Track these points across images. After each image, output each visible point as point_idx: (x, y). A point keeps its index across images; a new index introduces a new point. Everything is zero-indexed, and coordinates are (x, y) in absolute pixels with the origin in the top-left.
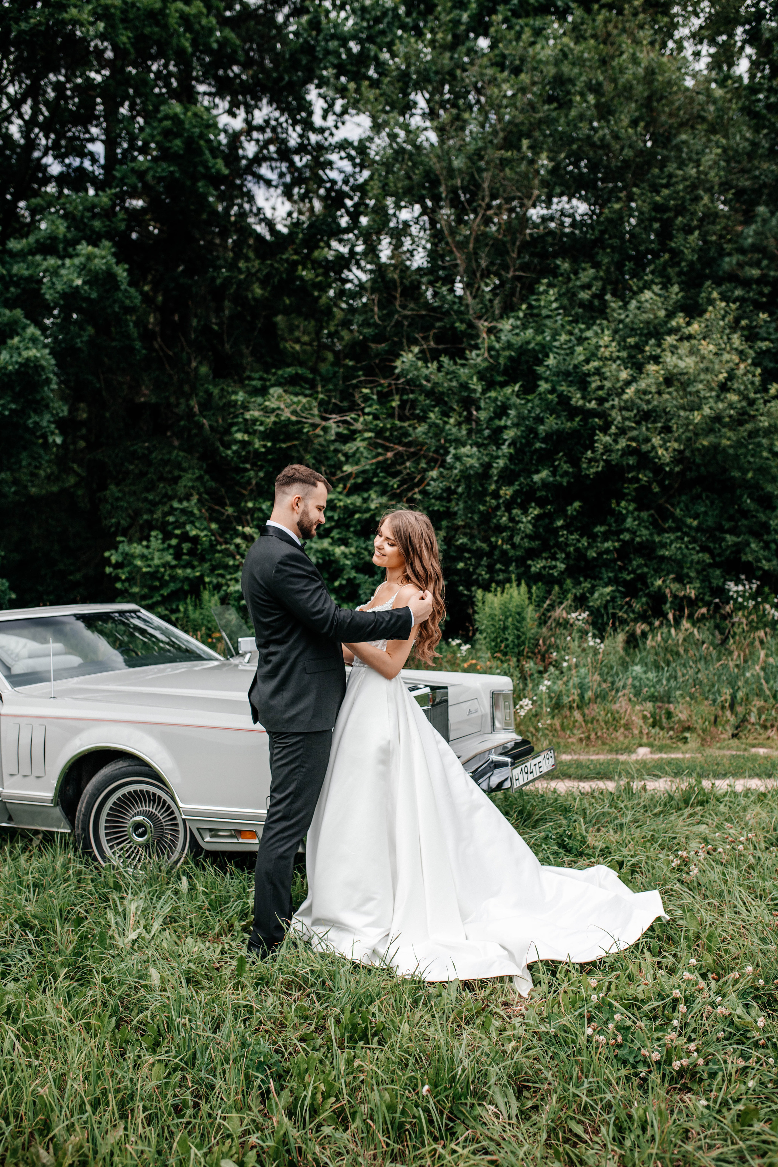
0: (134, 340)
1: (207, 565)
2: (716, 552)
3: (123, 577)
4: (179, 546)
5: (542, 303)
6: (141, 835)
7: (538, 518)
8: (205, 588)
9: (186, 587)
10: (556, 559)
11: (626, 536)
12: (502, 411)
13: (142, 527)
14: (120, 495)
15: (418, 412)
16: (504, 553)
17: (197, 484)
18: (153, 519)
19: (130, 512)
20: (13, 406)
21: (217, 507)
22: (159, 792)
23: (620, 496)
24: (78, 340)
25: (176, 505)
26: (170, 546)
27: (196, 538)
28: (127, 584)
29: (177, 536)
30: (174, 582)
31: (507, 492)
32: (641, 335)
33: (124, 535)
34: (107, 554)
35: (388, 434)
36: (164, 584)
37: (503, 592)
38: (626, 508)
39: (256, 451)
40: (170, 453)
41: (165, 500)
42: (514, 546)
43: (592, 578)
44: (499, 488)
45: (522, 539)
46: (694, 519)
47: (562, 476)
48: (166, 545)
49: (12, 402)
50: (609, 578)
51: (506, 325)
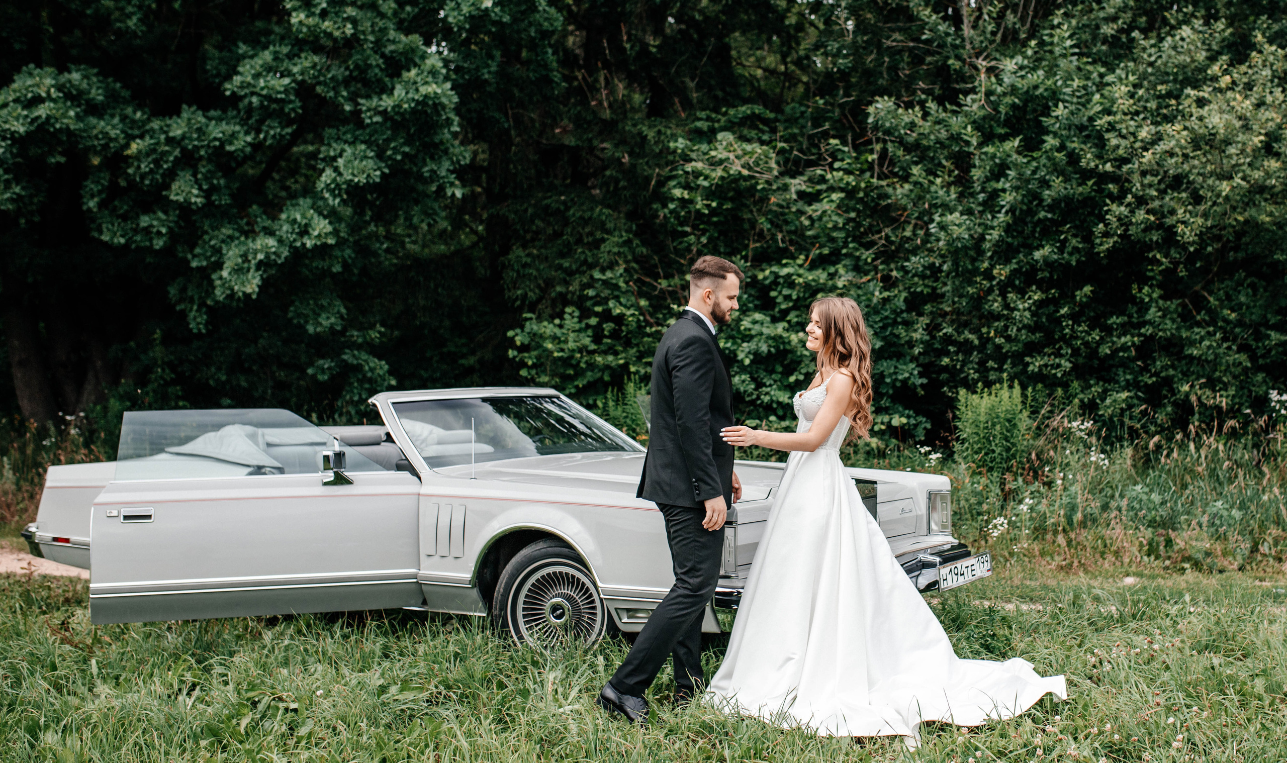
0: (552, 70)
1: (633, 351)
2: (1260, 352)
3: (530, 363)
4: (600, 324)
5: (1056, 39)
6: (559, 617)
7: (1040, 304)
8: (629, 379)
9: (607, 378)
10: (1061, 356)
11: (1148, 330)
12: (999, 172)
13: (554, 301)
14: (529, 260)
15: (896, 170)
16: (999, 347)
17: (624, 249)
18: (568, 292)
19: (541, 282)
20: (407, 149)
21: (648, 280)
22: (578, 574)
23: (1143, 281)
24: (485, 71)
25: (597, 275)
26: (588, 326)
27: (621, 316)
28: (533, 372)
29: (597, 314)
30: (592, 371)
31: (1001, 272)
32: (1175, 81)
33: (532, 309)
34: (510, 334)
35: (861, 195)
36: (580, 373)
37: (990, 394)
38: (1149, 295)
39: (698, 212)
40: (592, 209)
41: (585, 268)
42: (1008, 339)
43: (1105, 381)
44: (992, 267)
45: (1019, 330)
46: (1233, 311)
47: (1071, 254)
48: (583, 325)
49: (404, 144)
50: (1127, 381)
51: (1009, 65)
